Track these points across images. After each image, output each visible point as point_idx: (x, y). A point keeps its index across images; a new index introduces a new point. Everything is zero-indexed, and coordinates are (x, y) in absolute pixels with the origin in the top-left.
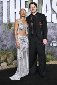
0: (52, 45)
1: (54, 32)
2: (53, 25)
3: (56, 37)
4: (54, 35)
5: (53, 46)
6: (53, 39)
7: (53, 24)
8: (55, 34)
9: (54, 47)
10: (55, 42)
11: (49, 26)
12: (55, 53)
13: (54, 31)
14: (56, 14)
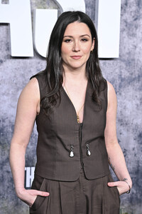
11: (23, 76)
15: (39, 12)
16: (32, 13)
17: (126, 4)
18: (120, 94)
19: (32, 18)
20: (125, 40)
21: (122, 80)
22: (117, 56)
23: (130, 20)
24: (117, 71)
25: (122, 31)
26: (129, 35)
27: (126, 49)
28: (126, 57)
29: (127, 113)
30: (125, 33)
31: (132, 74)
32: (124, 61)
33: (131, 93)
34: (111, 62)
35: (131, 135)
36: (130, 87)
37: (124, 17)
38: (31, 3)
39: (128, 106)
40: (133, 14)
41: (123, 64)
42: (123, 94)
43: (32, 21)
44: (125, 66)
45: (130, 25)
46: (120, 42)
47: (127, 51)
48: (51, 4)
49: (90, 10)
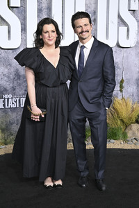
0: (4, 105)
1: (5, 73)
2: (3, 55)
3: (11, 85)
4: (6, 78)
5: (6, 107)
6: (6, 90)
7: (2, 51)
8: (8, 77)
9: (9, 110)
10: (10, 96)
12: (12, 124)
13: (6, 70)
14: (7, 27)
48: (5, 23)
49: (23, 26)
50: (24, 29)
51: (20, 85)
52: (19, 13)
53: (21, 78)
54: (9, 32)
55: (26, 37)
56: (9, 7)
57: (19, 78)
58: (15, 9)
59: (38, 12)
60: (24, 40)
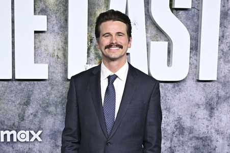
15: (153, 44)
16: (147, 45)
17: (223, 37)
18: (217, 109)
19: (147, 49)
20: (222, 66)
21: (219, 98)
22: (216, 79)
23: (226, 49)
24: (215, 91)
25: (219, 58)
26: (225, 61)
27: (223, 73)
28: (222, 80)
29: (223, 124)
30: (222, 60)
31: (227, 93)
32: (220, 83)
33: (226, 109)
34: (210, 83)
35: (226, 142)
36: (225, 104)
37: (221, 47)
38: (147, 37)
39: (223, 119)
40: (228, 45)
41: (220, 85)
42: (220, 109)
43: (147, 51)
44: (221, 87)
45: (226, 53)
46: (218, 68)
47: (223, 74)
48: (163, 37)
49: (194, 42)
50: (195, 48)
51: (183, 144)
52: (187, 19)
53: (186, 133)
54: (169, 52)
55: (198, 61)
56: (172, 9)
57: (182, 133)
58: (181, 12)
59: (221, 18)
60: (195, 67)
